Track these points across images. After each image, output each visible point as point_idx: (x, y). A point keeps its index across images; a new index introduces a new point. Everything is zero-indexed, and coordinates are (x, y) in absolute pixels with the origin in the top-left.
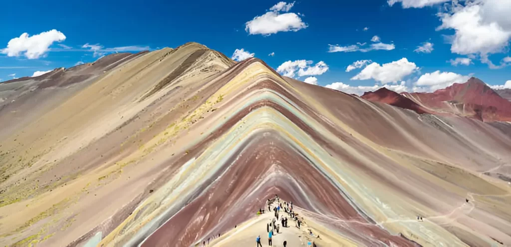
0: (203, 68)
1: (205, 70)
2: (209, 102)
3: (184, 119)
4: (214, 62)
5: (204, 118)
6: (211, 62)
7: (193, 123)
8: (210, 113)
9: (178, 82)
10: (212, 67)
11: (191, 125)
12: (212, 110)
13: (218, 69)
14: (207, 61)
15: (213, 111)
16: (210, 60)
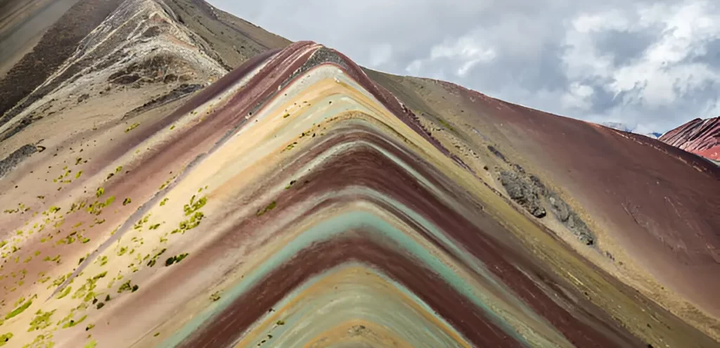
0: (118, 66)
1: (125, 78)
2: (151, 222)
3: (62, 286)
4: (161, 45)
5: (142, 287)
6: (152, 43)
7: (100, 306)
8: (162, 271)
9: (26, 122)
10: (155, 63)
11: (96, 316)
12: (165, 257)
13: (178, 72)
14: (132, 37)
15: (169, 262)
16: (147, 35)
